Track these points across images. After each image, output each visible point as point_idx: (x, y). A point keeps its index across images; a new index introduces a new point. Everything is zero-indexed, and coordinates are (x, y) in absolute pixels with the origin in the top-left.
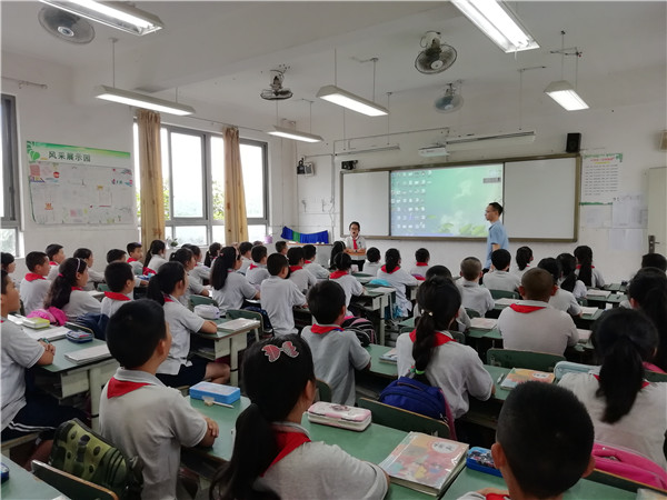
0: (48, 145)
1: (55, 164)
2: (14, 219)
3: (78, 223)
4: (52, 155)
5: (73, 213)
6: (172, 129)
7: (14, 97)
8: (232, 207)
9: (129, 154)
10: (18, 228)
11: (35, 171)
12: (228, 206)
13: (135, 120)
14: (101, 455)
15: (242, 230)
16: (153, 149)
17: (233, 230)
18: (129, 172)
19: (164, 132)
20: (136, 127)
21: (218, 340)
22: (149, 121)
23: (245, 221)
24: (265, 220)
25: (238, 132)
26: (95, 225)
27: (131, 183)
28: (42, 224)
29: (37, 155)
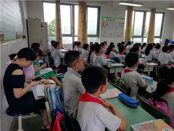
0: (106, 17)
1: (107, 22)
2: (98, 35)
3: (111, 36)
4: (107, 20)
5: (110, 34)
6: (136, 11)
7: (100, 6)
8: (150, 33)
9: (124, 19)
10: (99, 37)
11: (103, 24)
12: (149, 32)
13: (126, 9)
14: (122, 83)
15: (152, 40)
16: (130, 17)
17: (150, 39)
18: (123, 23)
19: (134, 12)
20: (126, 11)
21: (145, 67)
22: (130, 9)
23: (154, 37)
24: (160, 37)
25: (155, 10)
26: (114, 37)
27: (124, 26)
28: (104, 37)
29: (104, 20)
